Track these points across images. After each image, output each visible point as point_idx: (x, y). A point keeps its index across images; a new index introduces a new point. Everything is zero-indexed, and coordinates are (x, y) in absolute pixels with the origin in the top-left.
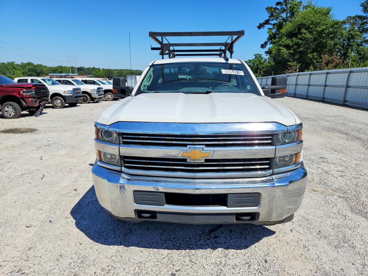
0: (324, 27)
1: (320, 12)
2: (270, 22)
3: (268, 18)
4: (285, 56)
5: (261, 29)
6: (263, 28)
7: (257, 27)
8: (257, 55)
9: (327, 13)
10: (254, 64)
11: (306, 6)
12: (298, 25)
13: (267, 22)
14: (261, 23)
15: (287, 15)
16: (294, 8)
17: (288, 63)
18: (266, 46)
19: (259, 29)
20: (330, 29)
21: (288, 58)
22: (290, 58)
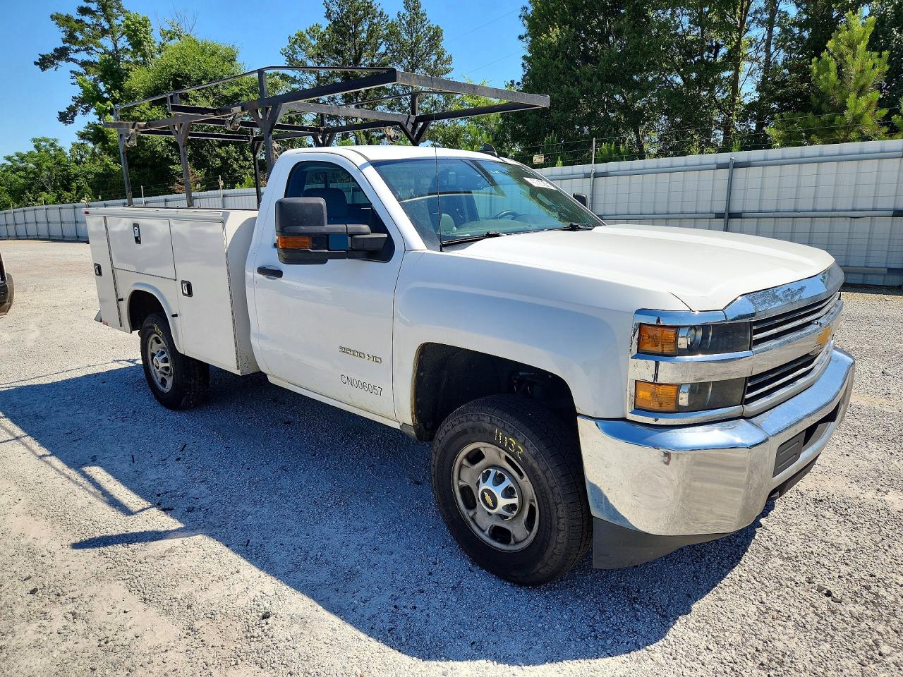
0: (236, 89)
1: (213, 53)
2: (72, 55)
3: (60, 45)
4: (159, 149)
5: (50, 70)
6: (56, 70)
7: (36, 63)
8: (40, 141)
9: (232, 60)
10: (38, 165)
11: (170, 32)
12: (171, 75)
13: (62, 54)
14: (45, 54)
15: (116, 46)
16: (138, 30)
17: (171, 167)
18: (72, 118)
19: (43, 70)
20: (251, 95)
21: (168, 155)
22: (172, 155)
